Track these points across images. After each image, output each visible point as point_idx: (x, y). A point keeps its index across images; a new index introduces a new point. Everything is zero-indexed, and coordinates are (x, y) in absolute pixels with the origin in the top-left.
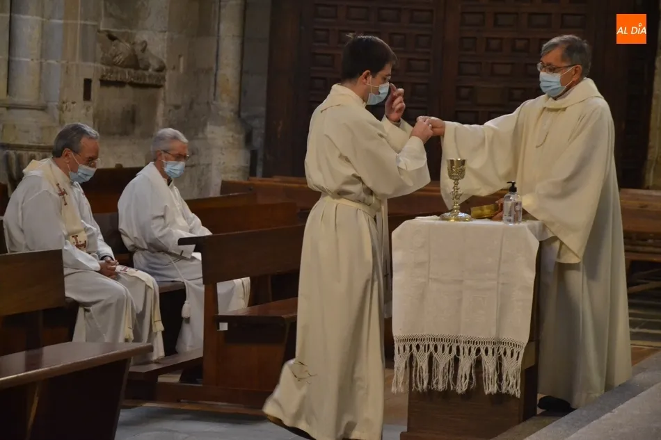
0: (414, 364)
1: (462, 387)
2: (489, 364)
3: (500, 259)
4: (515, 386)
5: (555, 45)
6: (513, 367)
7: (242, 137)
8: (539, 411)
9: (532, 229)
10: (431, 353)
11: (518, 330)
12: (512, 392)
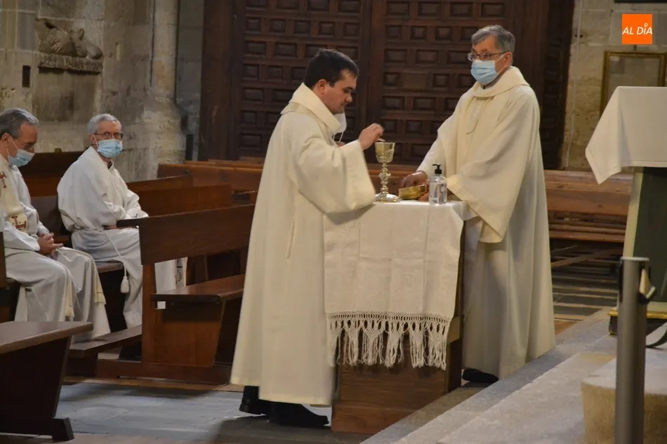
0: (345, 339)
1: (390, 361)
2: (416, 338)
3: (426, 238)
4: (440, 359)
5: (486, 35)
6: (439, 341)
7: (178, 122)
8: (464, 382)
9: (457, 209)
10: (361, 329)
11: (444, 306)
12: (438, 365)
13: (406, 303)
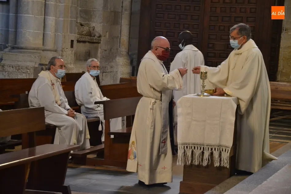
0: (185, 154)
1: (205, 163)
2: (216, 154)
3: (221, 112)
4: (226, 164)
5: (234, 29)
6: (226, 156)
8: (236, 174)
9: (233, 100)
10: (193, 149)
11: (228, 141)
12: (225, 166)
13: (212, 139)
